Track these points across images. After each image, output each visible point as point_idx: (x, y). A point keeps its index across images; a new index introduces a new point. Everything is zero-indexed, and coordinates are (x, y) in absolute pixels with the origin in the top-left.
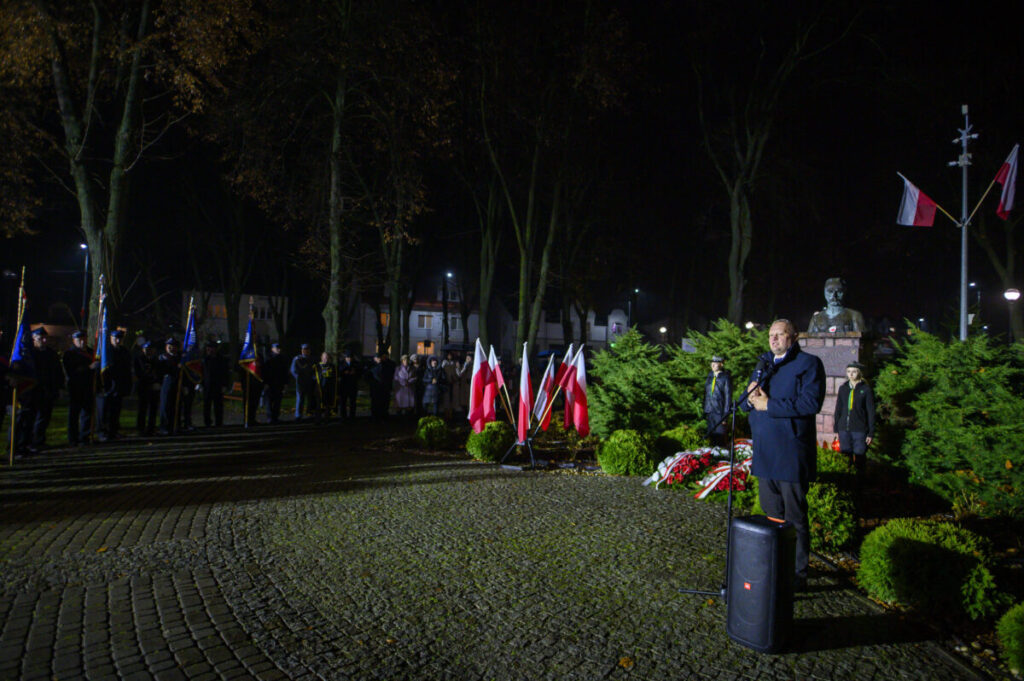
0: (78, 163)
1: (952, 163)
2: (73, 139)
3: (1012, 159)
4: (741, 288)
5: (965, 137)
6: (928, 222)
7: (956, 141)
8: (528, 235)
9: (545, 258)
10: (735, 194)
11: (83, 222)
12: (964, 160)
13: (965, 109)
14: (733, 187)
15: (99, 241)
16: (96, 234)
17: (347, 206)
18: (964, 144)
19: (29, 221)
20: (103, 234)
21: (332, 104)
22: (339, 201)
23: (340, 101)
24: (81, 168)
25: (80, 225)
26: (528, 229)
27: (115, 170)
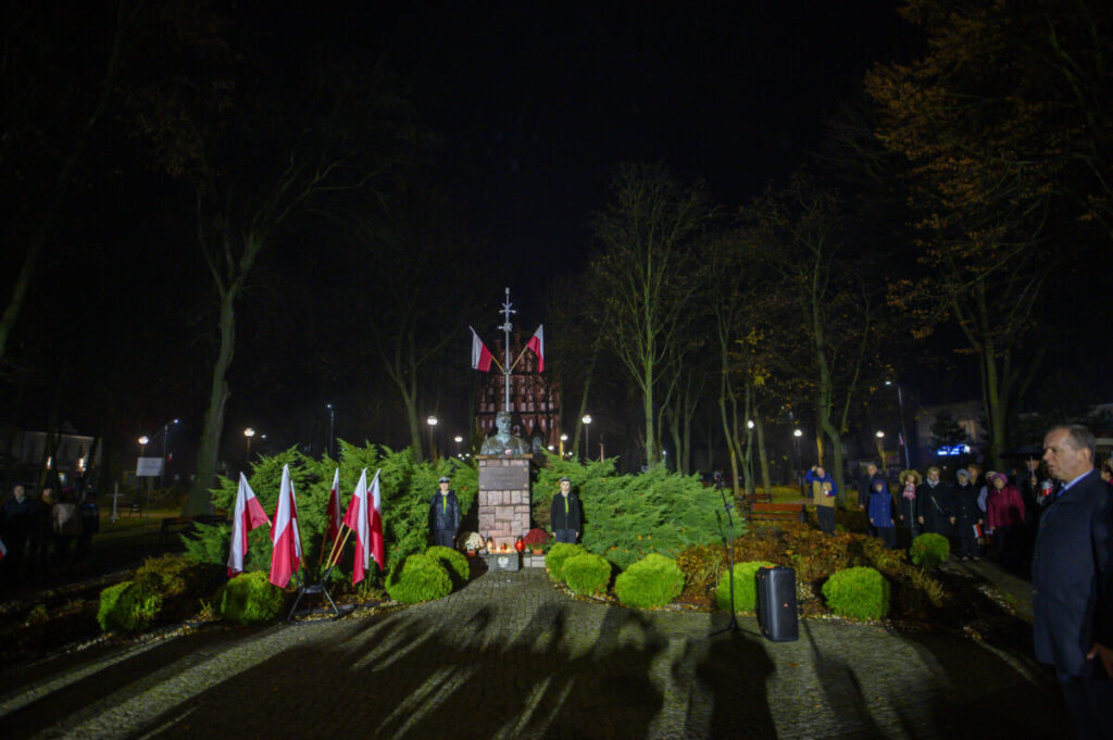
1: (500, 327)
3: (539, 334)
5: (507, 310)
6: (488, 369)
7: (501, 312)
10: (230, 296)
12: (507, 327)
13: (507, 291)
14: (227, 289)
18: (507, 316)
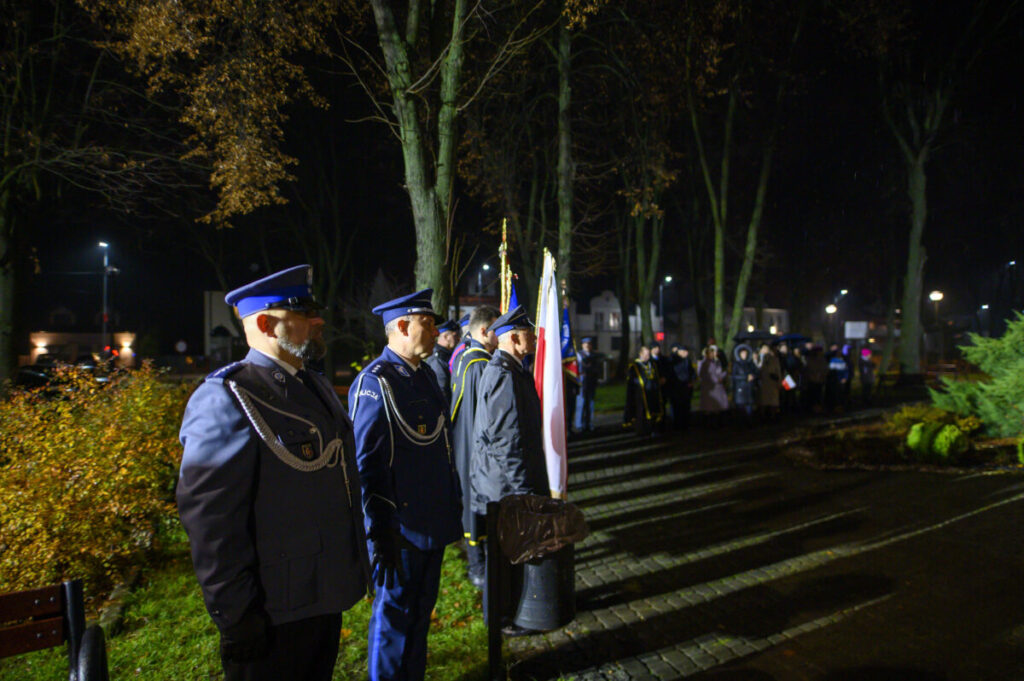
0: (408, 97)
2: (402, 64)
4: (921, 266)
8: (724, 210)
9: (752, 234)
11: (409, 179)
15: (432, 204)
16: (428, 195)
17: (579, 171)
19: (279, 183)
20: (435, 194)
21: (555, 53)
22: (571, 167)
23: (565, 49)
24: (411, 104)
25: (404, 183)
26: (724, 203)
27: (446, 109)
